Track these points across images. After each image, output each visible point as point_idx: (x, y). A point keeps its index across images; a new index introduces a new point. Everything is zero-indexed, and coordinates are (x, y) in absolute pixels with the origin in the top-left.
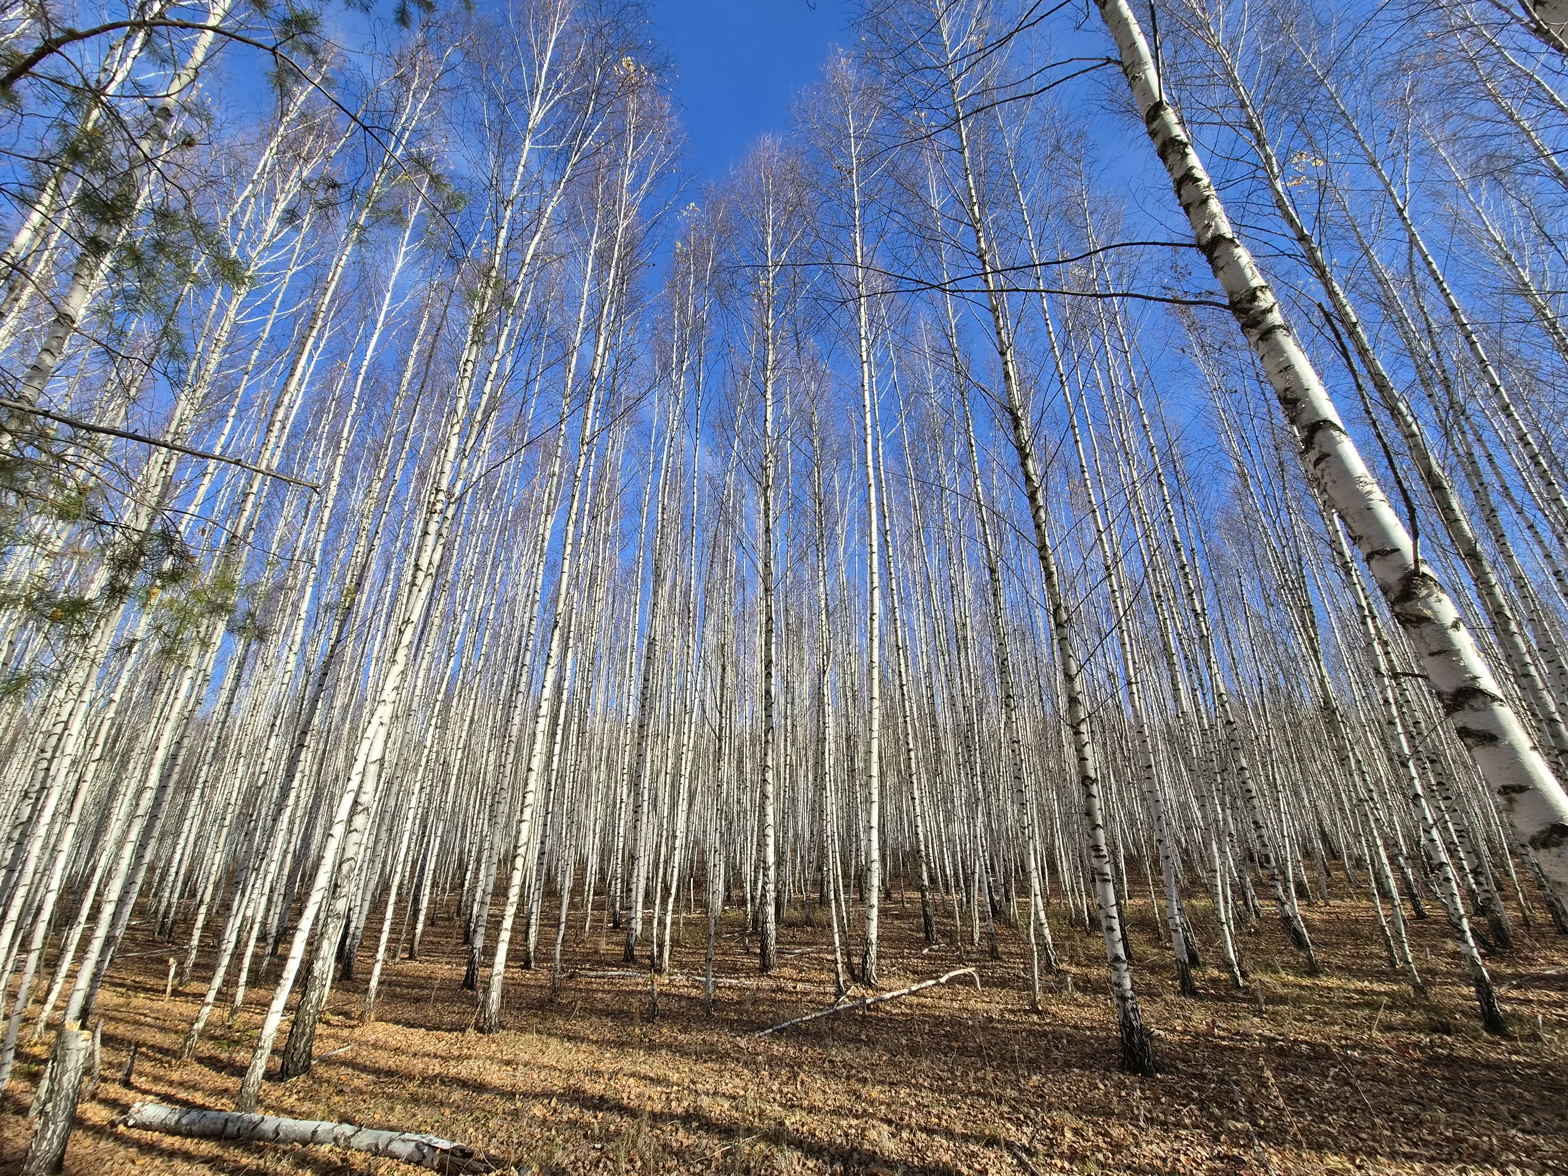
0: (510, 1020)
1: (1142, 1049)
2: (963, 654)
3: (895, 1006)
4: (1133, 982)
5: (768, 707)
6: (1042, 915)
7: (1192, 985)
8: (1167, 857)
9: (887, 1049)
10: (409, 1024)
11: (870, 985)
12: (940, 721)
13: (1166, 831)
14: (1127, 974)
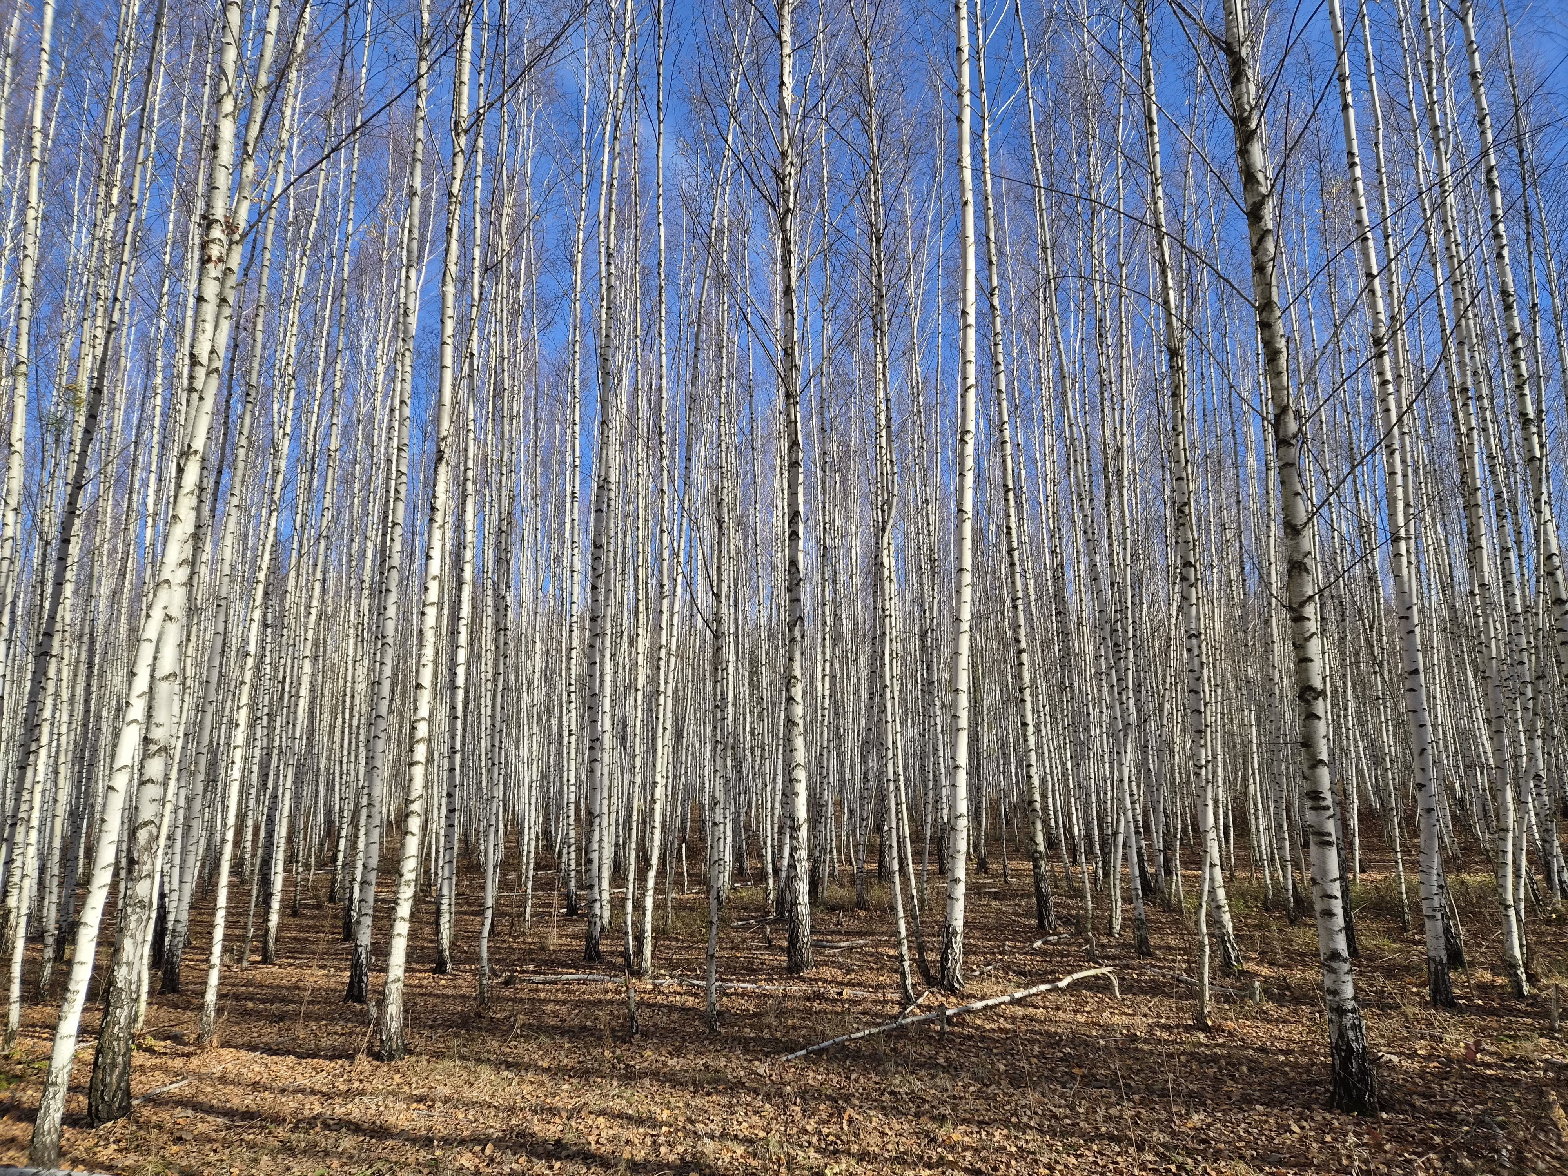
0: (418, 1042)
1: (1362, 1080)
2: (1115, 499)
3: (990, 1019)
4: (1357, 989)
5: (793, 587)
6: (1221, 894)
7: (1449, 992)
8: (1430, 810)
9: (976, 1077)
10: (270, 1050)
11: (952, 990)
12: (1073, 607)
13: (1432, 772)
14: (1349, 978)
